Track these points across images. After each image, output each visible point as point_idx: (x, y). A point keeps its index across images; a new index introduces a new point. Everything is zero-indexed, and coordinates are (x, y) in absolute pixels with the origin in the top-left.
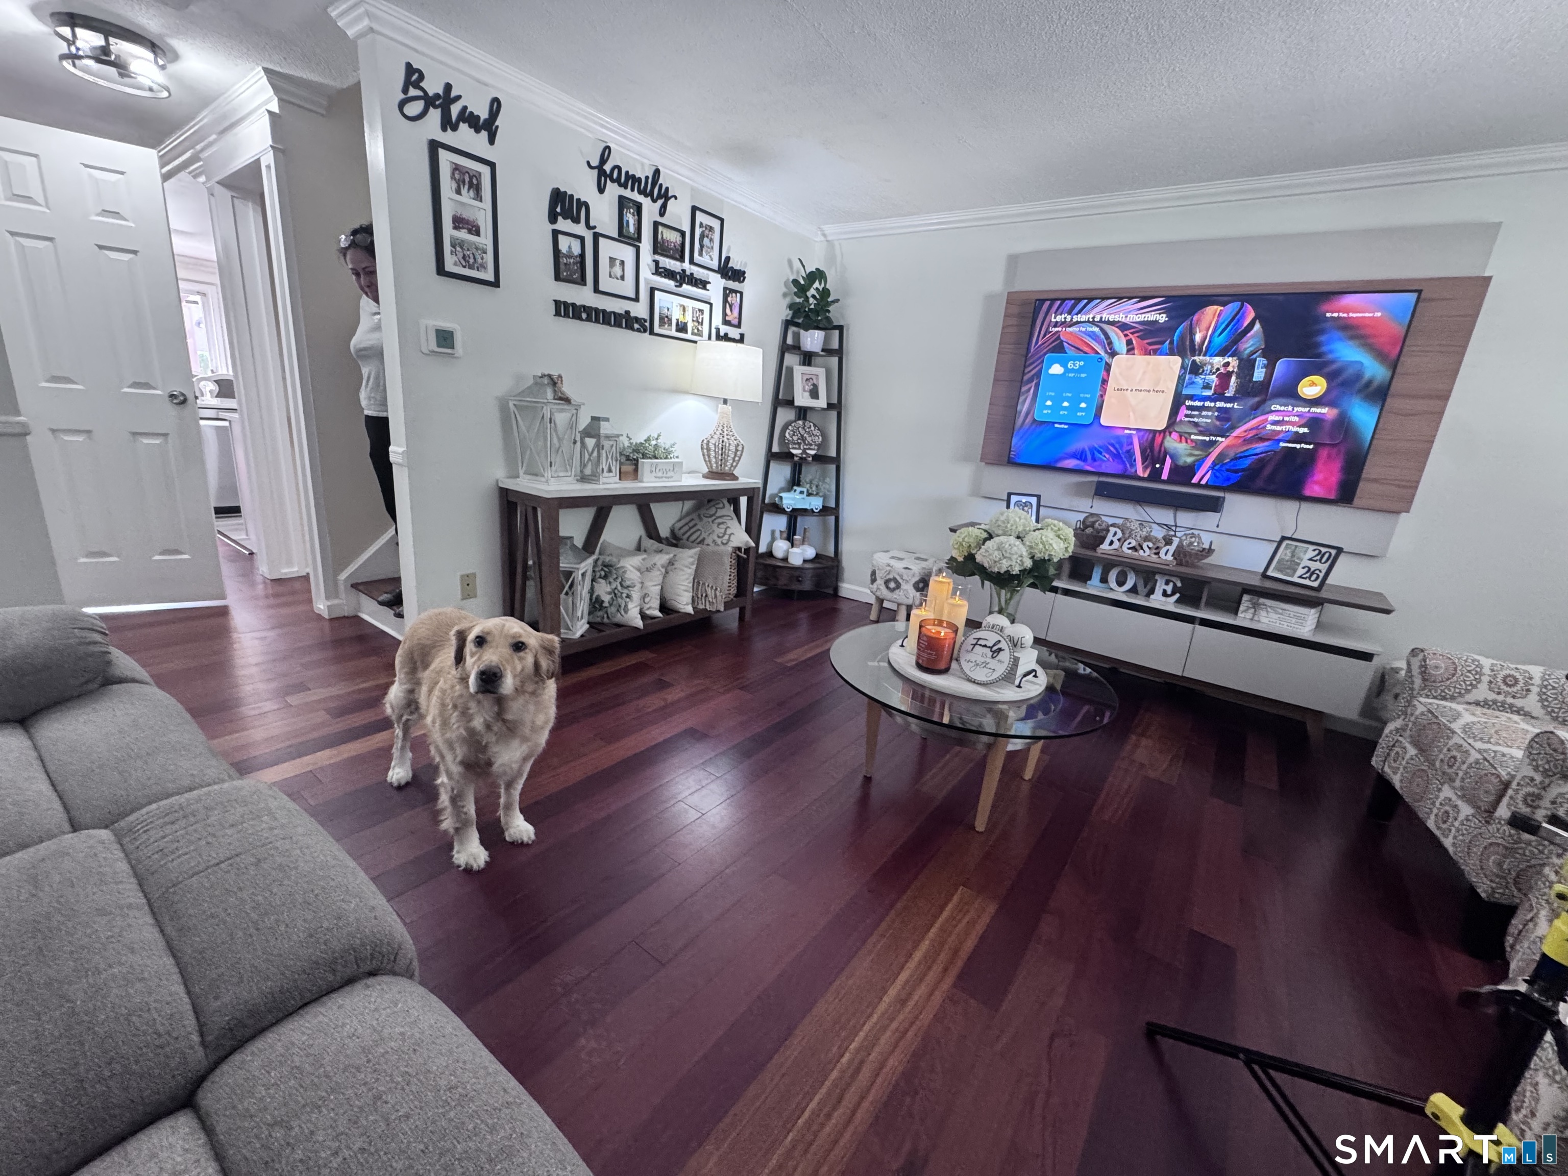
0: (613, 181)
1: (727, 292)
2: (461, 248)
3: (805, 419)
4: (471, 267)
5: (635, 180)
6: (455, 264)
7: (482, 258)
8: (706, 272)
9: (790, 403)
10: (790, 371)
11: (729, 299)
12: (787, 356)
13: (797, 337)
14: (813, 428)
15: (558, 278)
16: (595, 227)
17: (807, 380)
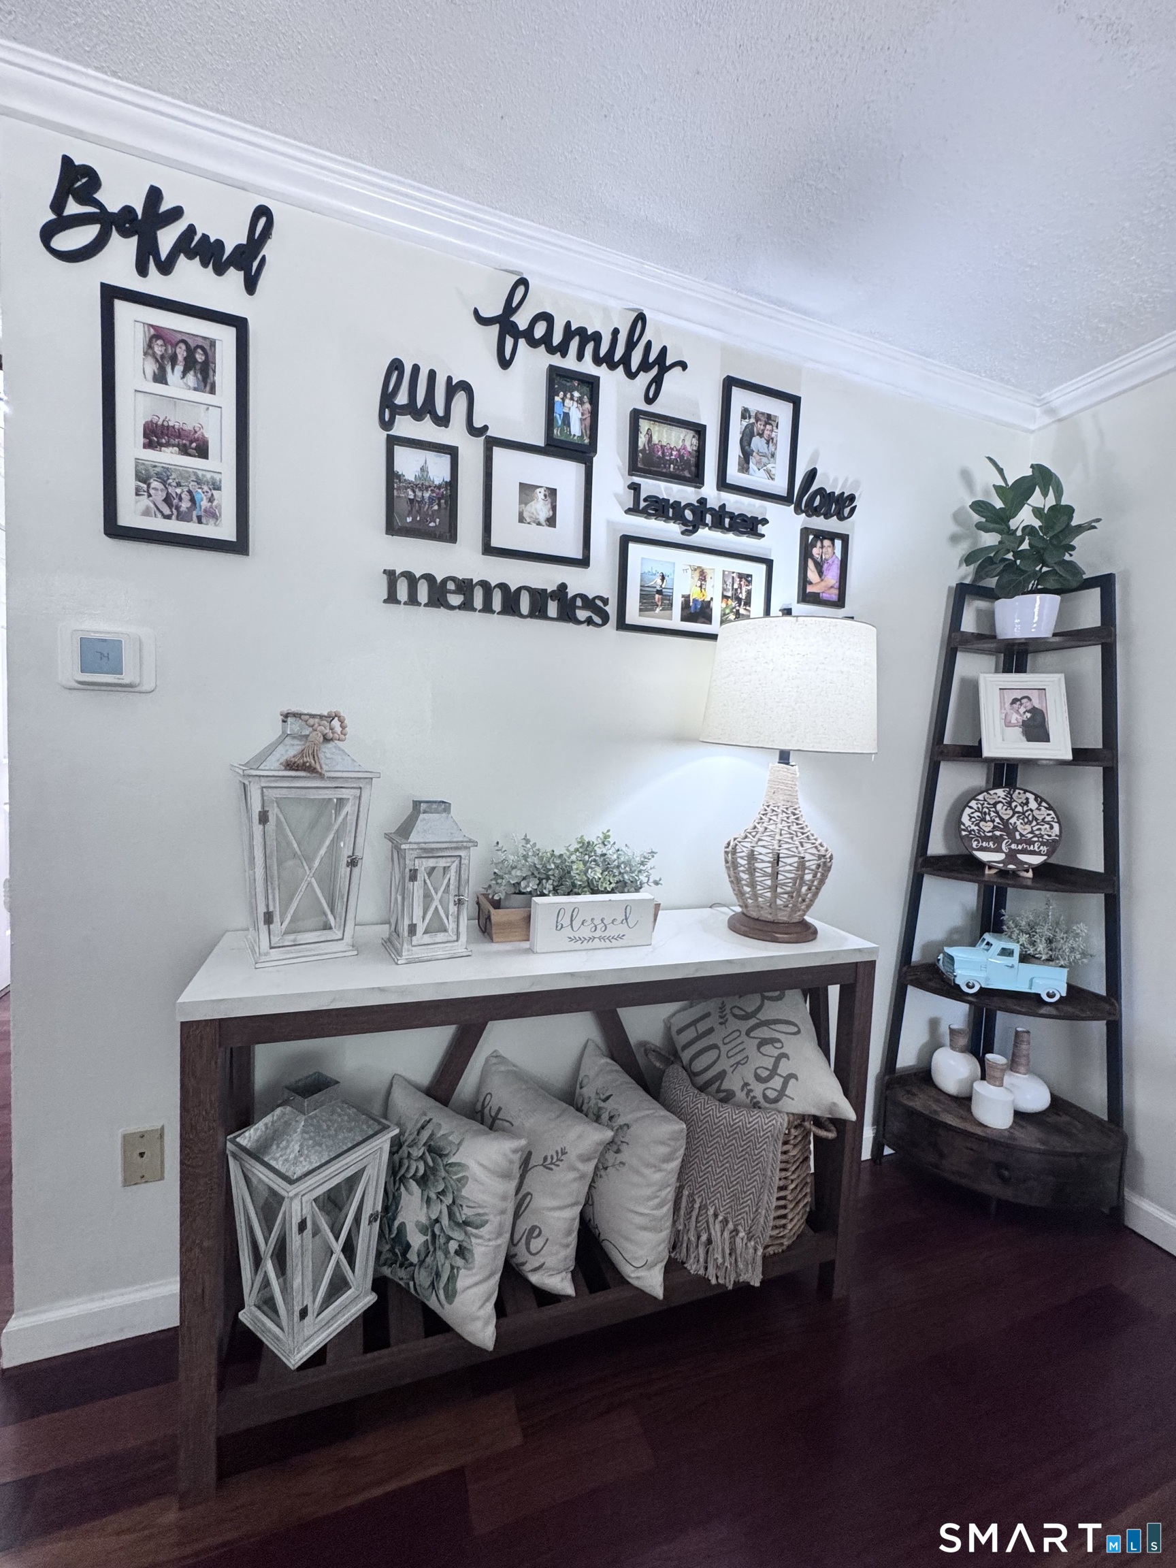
0: (533, 343)
1: (809, 540)
2: (164, 483)
3: (1011, 784)
4: (182, 517)
5: (587, 337)
6: (147, 513)
7: (211, 500)
8: (757, 503)
9: (972, 752)
10: (972, 689)
11: (816, 551)
12: (960, 657)
13: (988, 618)
14: (1033, 805)
15: (392, 528)
16: (486, 428)
17: (1015, 701)
